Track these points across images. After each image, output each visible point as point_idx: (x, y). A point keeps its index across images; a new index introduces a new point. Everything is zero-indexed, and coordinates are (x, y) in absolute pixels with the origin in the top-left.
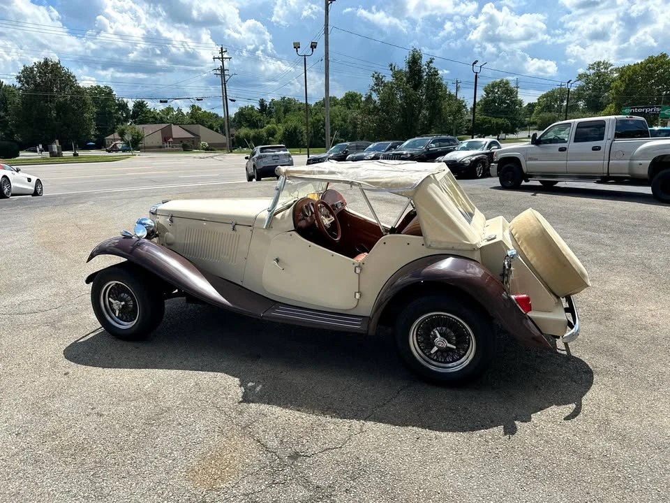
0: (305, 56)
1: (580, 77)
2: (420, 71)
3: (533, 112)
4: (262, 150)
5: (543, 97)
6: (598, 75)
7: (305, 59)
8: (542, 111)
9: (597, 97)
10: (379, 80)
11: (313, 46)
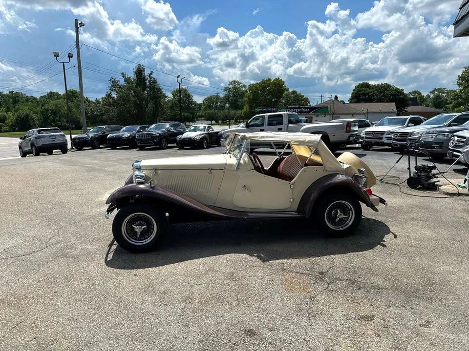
0: (63, 62)
1: (226, 89)
2: (145, 79)
3: (201, 109)
4: (39, 132)
5: (205, 100)
6: (235, 88)
7: (64, 65)
8: (206, 109)
9: (236, 101)
10: (114, 83)
11: (70, 56)
